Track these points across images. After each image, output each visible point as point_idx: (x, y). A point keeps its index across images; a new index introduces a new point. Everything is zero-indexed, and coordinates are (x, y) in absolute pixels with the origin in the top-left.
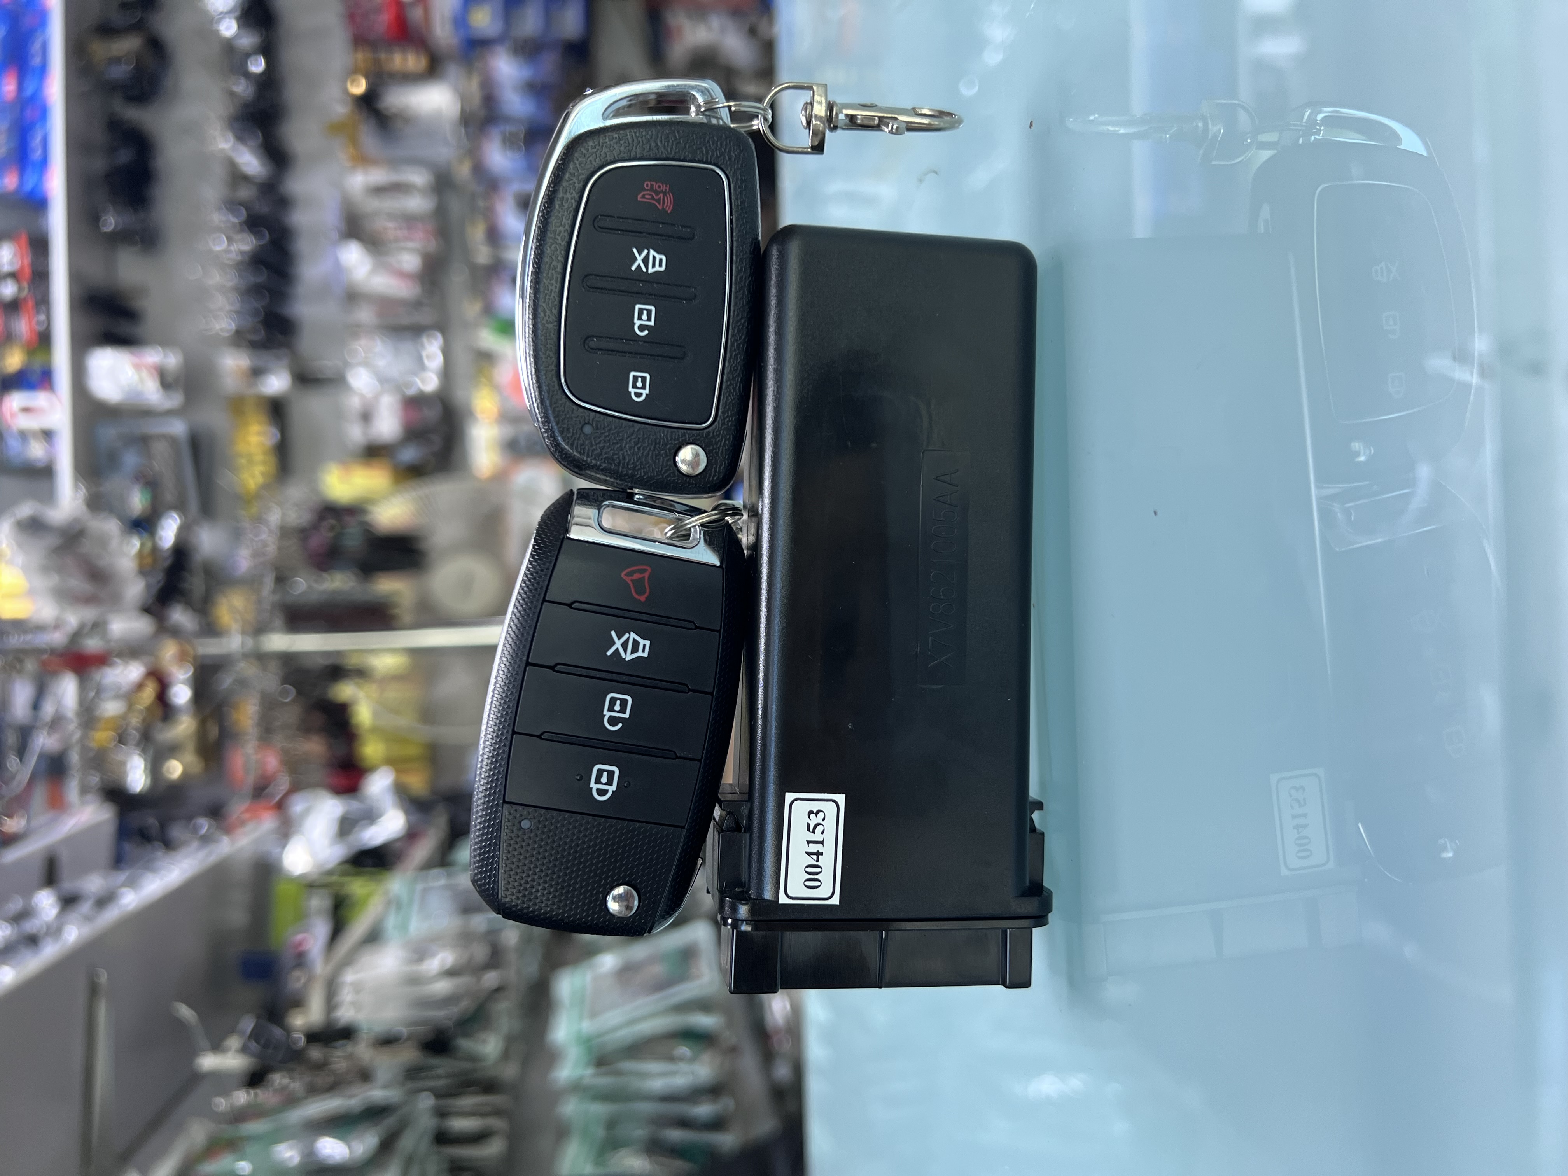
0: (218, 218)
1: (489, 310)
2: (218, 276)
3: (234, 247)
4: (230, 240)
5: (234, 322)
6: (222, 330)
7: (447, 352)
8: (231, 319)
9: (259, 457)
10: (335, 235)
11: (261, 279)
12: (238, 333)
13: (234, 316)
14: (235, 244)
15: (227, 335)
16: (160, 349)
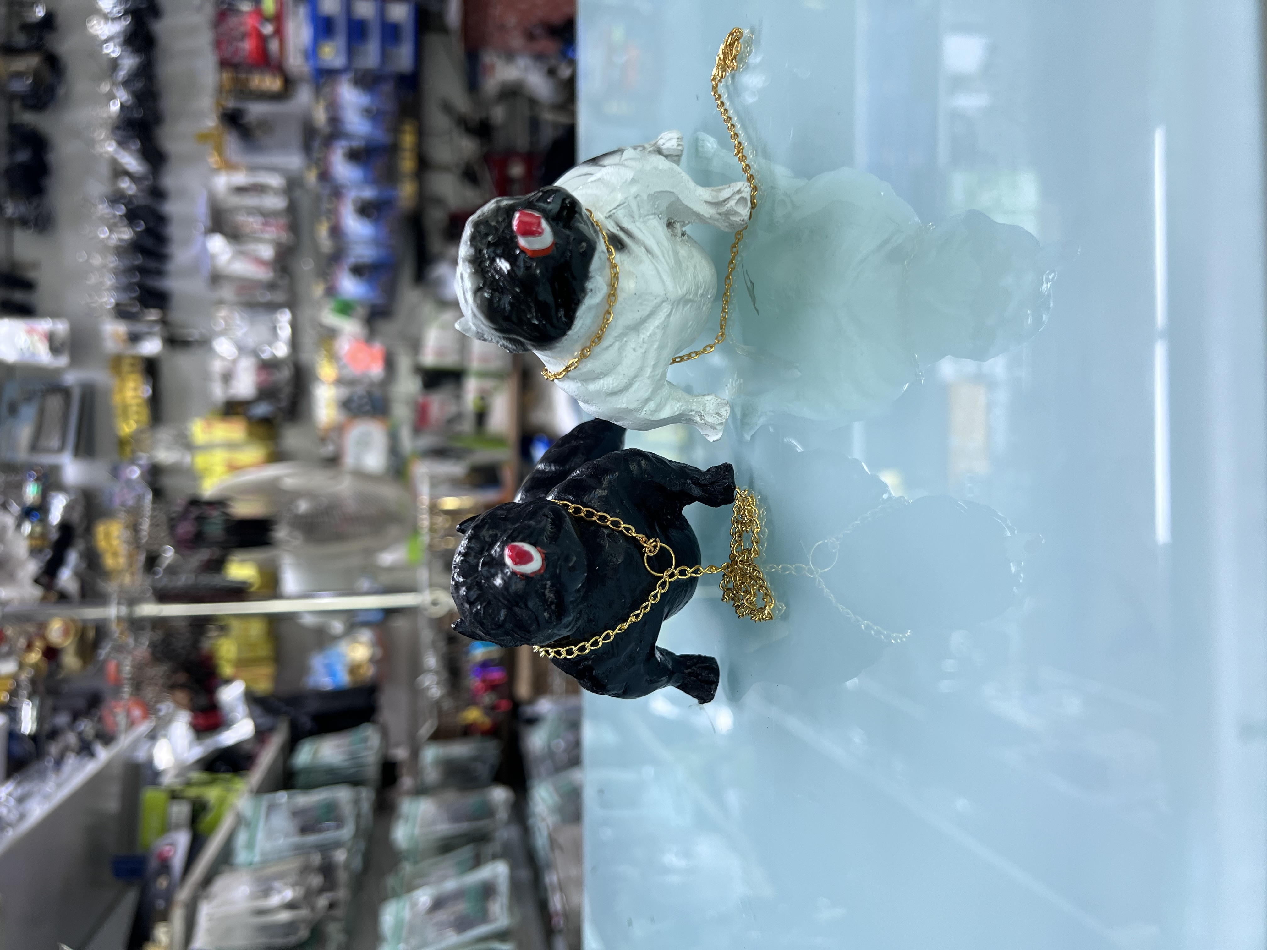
0: (103, 209)
1: (331, 291)
2: (100, 258)
3: (115, 236)
4: (111, 231)
5: (113, 298)
6: (106, 303)
7: (294, 325)
8: (112, 296)
9: (135, 408)
10: (201, 227)
11: (139, 260)
12: (117, 305)
13: (114, 294)
14: (115, 234)
15: (109, 307)
16: (50, 319)
